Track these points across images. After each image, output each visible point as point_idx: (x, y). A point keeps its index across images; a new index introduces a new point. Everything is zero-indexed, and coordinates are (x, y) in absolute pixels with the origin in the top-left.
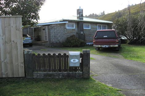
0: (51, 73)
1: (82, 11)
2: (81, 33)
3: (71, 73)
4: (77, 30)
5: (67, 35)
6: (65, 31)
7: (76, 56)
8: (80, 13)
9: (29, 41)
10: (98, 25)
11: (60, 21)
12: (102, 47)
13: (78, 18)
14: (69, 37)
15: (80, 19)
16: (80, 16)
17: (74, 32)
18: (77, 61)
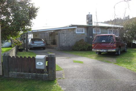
0: (23, 73)
1: (92, 16)
2: (90, 38)
3: (38, 74)
4: (86, 35)
5: (76, 39)
6: (75, 36)
7: (40, 59)
8: (89, 18)
9: (42, 45)
10: (108, 29)
11: (70, 27)
12: (100, 51)
13: (87, 23)
14: (77, 41)
15: (89, 24)
16: (89, 22)
17: (84, 36)
18: (42, 64)
